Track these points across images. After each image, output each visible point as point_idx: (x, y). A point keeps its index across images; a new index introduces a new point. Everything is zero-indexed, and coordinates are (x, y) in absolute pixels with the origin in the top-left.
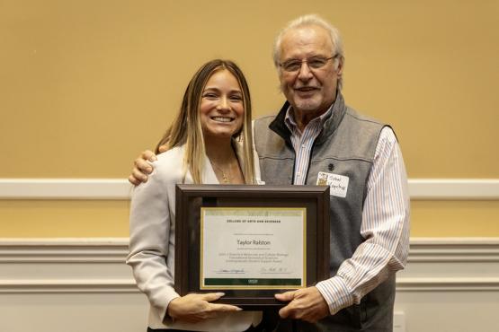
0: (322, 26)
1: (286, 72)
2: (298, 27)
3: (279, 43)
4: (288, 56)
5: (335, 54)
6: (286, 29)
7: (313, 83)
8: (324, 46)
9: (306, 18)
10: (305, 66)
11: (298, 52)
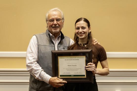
0: (59, 11)
1: (50, 23)
2: (53, 11)
3: (47, 15)
4: (51, 18)
5: (62, 18)
6: (49, 12)
7: (57, 26)
8: (60, 16)
9: (55, 9)
10: (55, 21)
11: (53, 17)
